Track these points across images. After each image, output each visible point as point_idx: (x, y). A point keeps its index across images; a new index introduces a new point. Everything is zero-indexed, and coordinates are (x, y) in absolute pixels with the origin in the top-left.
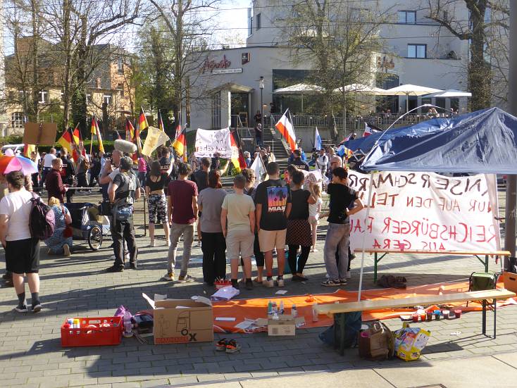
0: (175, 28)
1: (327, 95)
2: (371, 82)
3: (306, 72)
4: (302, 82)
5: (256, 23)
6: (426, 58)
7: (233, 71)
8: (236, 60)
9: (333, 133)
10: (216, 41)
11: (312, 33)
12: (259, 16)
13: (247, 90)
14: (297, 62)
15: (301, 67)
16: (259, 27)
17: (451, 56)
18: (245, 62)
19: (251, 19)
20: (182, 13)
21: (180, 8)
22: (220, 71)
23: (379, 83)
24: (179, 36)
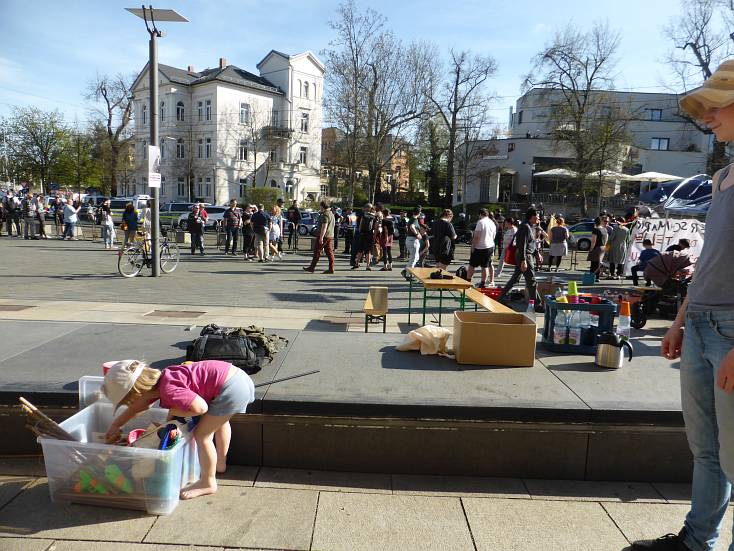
0: (450, 121)
1: (581, 179)
2: (619, 168)
3: (566, 160)
4: (561, 167)
5: (517, 119)
6: (668, 150)
7: (500, 157)
8: (504, 148)
9: (583, 209)
10: (485, 133)
11: (571, 127)
12: (521, 113)
13: (512, 173)
14: (555, 151)
15: (560, 155)
16: (520, 122)
17: (692, 148)
18: (511, 150)
19: (512, 115)
20: (456, 110)
21: (455, 106)
22: (489, 157)
23: (626, 170)
24: (454, 128)
